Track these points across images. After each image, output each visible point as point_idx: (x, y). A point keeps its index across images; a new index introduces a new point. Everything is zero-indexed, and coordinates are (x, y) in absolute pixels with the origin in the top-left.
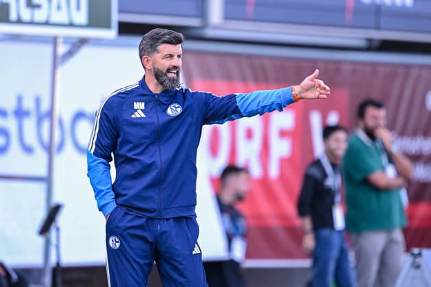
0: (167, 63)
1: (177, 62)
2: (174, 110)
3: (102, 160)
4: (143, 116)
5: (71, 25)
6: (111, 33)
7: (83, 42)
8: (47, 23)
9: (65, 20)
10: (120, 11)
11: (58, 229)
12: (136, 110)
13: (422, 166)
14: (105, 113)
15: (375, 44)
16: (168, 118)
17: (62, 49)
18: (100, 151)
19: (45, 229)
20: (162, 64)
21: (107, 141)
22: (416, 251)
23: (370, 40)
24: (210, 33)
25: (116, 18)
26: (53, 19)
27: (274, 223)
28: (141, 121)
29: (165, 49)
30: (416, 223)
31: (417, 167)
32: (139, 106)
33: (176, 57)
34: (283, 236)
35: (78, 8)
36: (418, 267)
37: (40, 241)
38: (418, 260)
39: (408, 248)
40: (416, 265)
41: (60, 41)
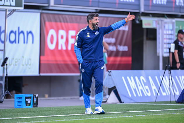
0: (96, 22)
1: (98, 21)
2: (97, 33)
3: (79, 48)
4: (90, 36)
5: (11, 6)
6: (22, 8)
7: (14, 11)
8: (4, 5)
9: (9, 4)
10: (24, 2)
11: (7, 65)
12: (87, 35)
13: (111, 46)
14: (79, 36)
15: (98, 11)
16: (96, 36)
17: (8, 13)
18: (78, 46)
19: (3, 65)
20: (95, 22)
21: (80, 43)
22: (110, 71)
23: (96, 10)
24: (50, 8)
25: (23, 4)
26: (5, 4)
27: (69, 63)
28: (89, 38)
29: (95, 18)
30: (110, 63)
31: (110, 46)
32: (88, 33)
33: (98, 20)
34: (72, 66)
35: (13, 1)
36: (110, 75)
37: (2, 68)
38: (110, 73)
39: (107, 70)
40: (110, 74)
41: (7, 10)
